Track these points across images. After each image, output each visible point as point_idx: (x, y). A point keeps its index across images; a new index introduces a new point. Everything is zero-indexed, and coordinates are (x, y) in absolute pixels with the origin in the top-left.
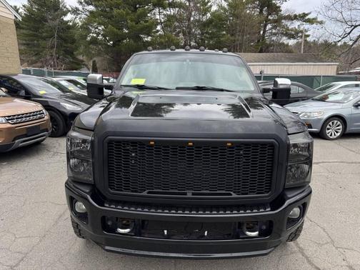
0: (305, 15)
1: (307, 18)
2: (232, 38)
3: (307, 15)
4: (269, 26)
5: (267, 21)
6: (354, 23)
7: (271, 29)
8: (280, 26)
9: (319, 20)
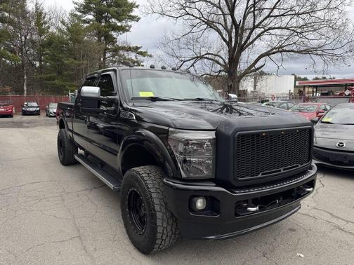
0: (137, 48)
1: (139, 50)
2: (77, 62)
3: (139, 48)
4: (108, 55)
5: (106, 50)
6: (183, 59)
7: (110, 57)
8: (117, 55)
9: (149, 54)
